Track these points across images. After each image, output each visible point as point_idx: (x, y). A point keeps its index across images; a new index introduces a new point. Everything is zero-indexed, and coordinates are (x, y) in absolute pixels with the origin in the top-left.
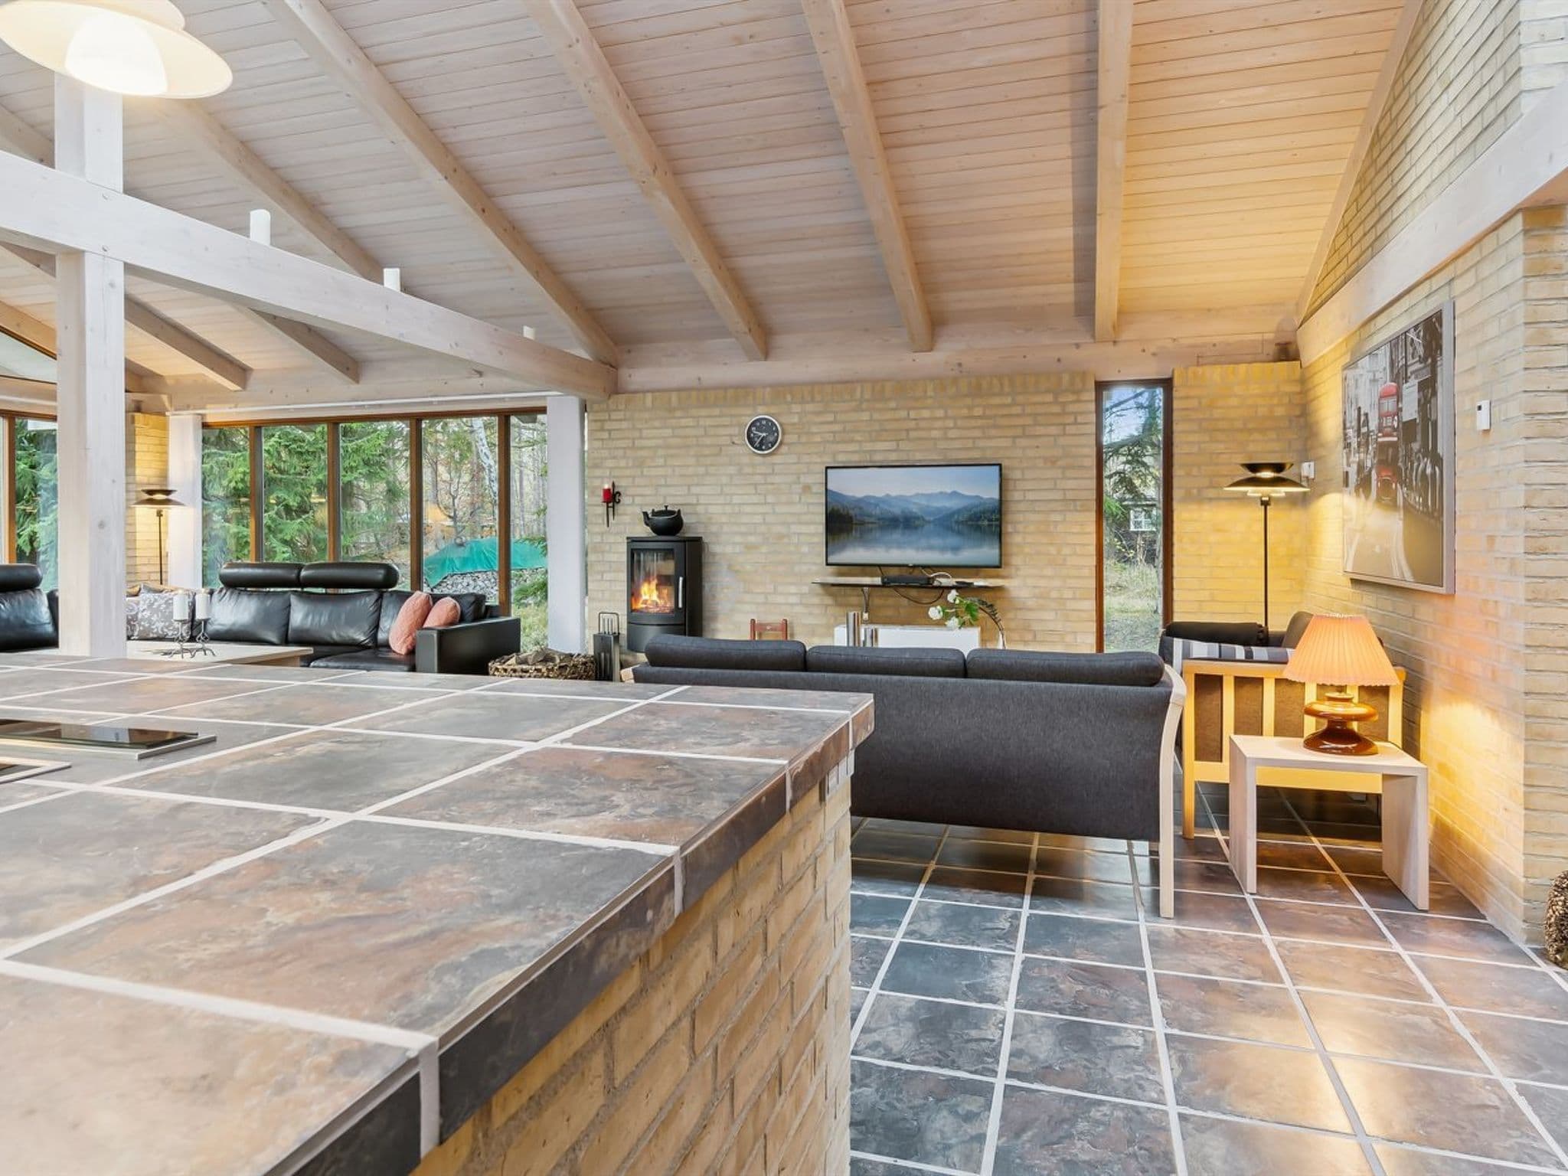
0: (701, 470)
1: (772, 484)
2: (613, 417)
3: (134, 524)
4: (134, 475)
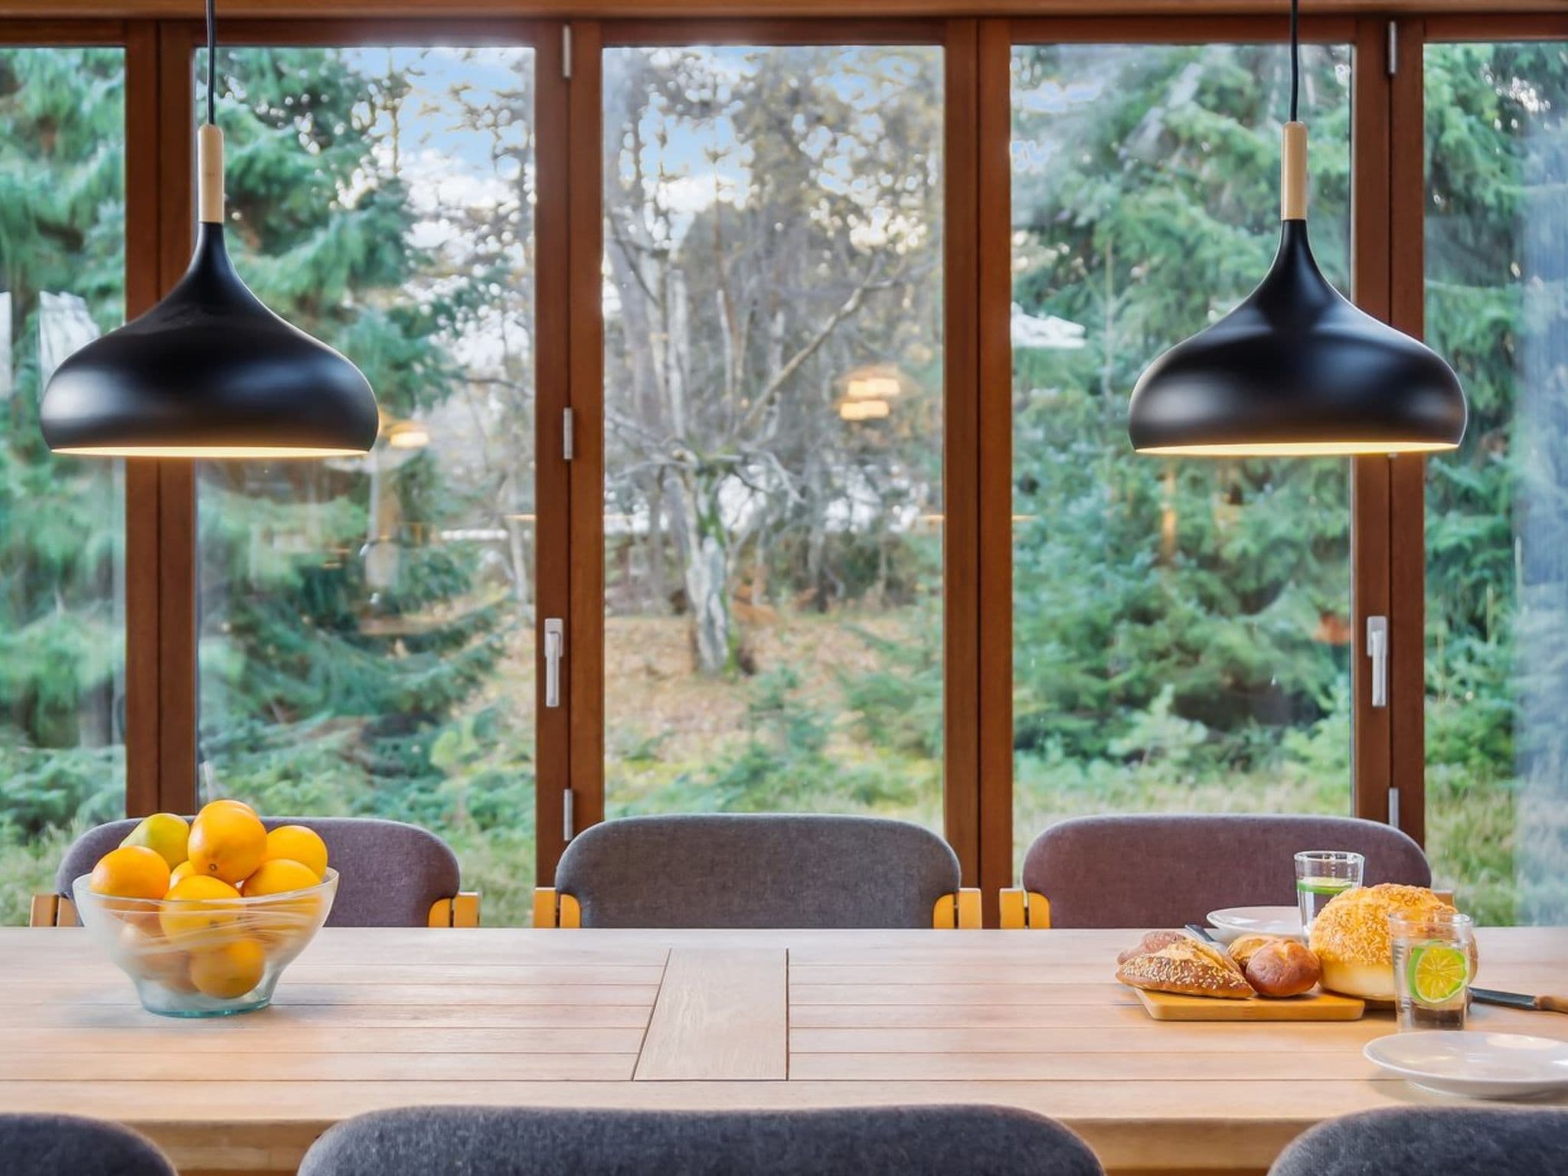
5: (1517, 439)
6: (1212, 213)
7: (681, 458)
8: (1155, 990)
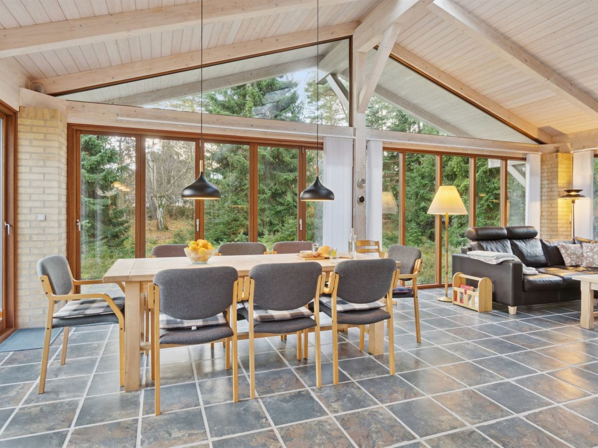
3: (557, 207)
4: (557, 183)
5: (288, 195)
6: (246, 159)
7: (156, 195)
8: (304, 257)
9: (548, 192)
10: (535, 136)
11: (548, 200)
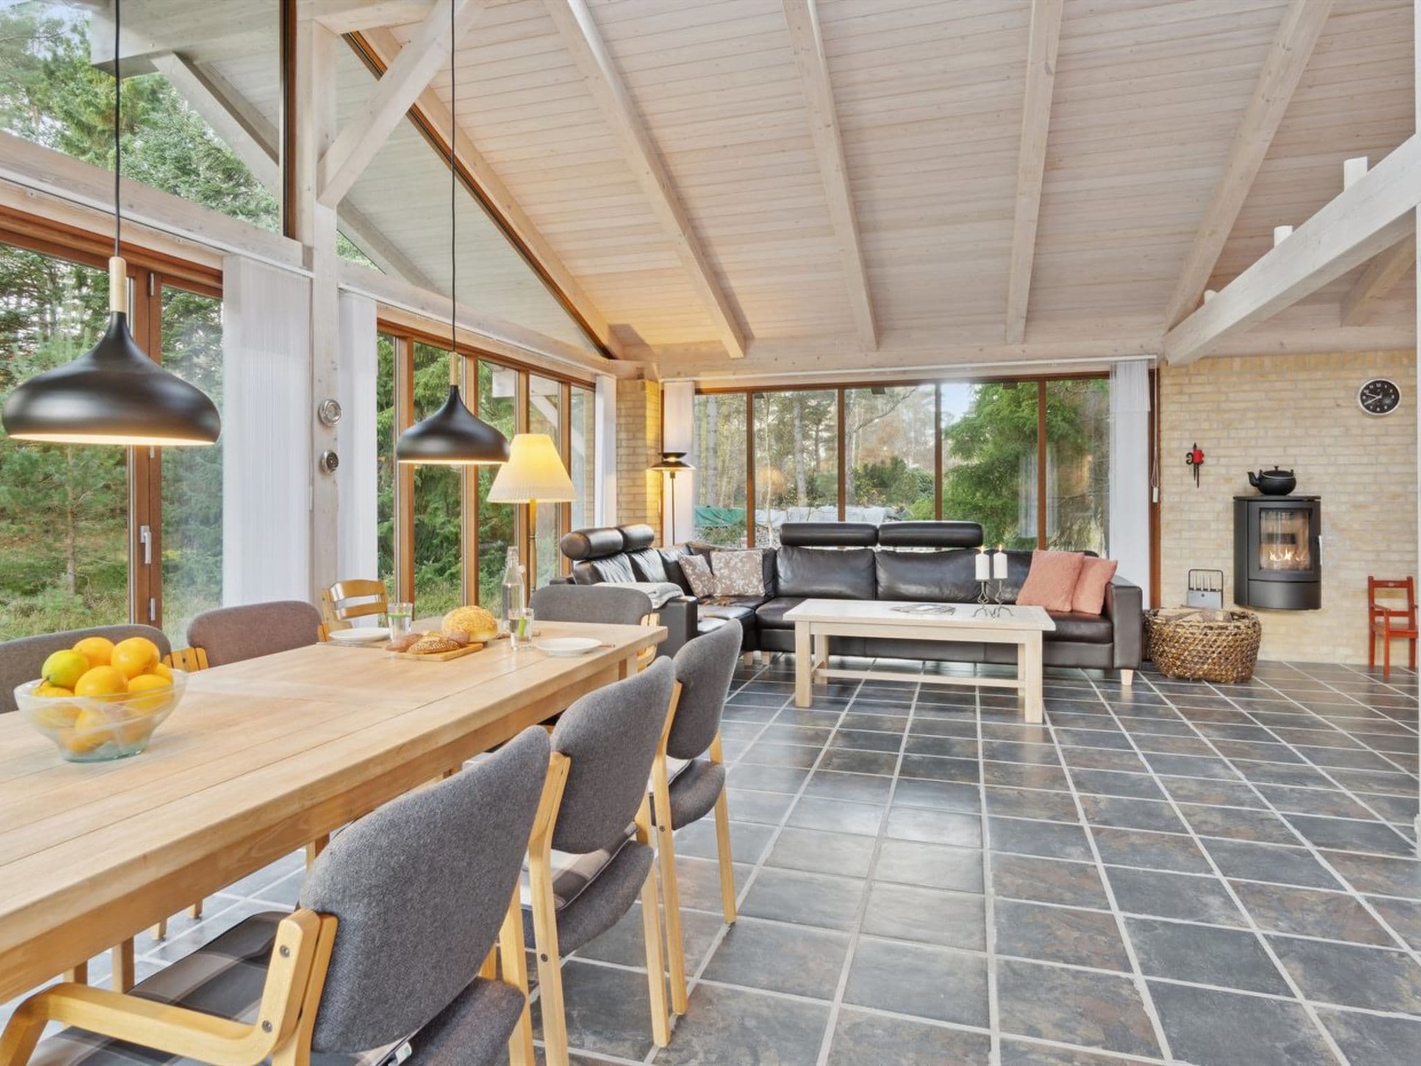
0: (1299, 432)
1: (1386, 445)
2: (1193, 381)
3: (645, 486)
4: (644, 439)
9: (629, 455)
10: (605, 339)
11: (628, 471)
